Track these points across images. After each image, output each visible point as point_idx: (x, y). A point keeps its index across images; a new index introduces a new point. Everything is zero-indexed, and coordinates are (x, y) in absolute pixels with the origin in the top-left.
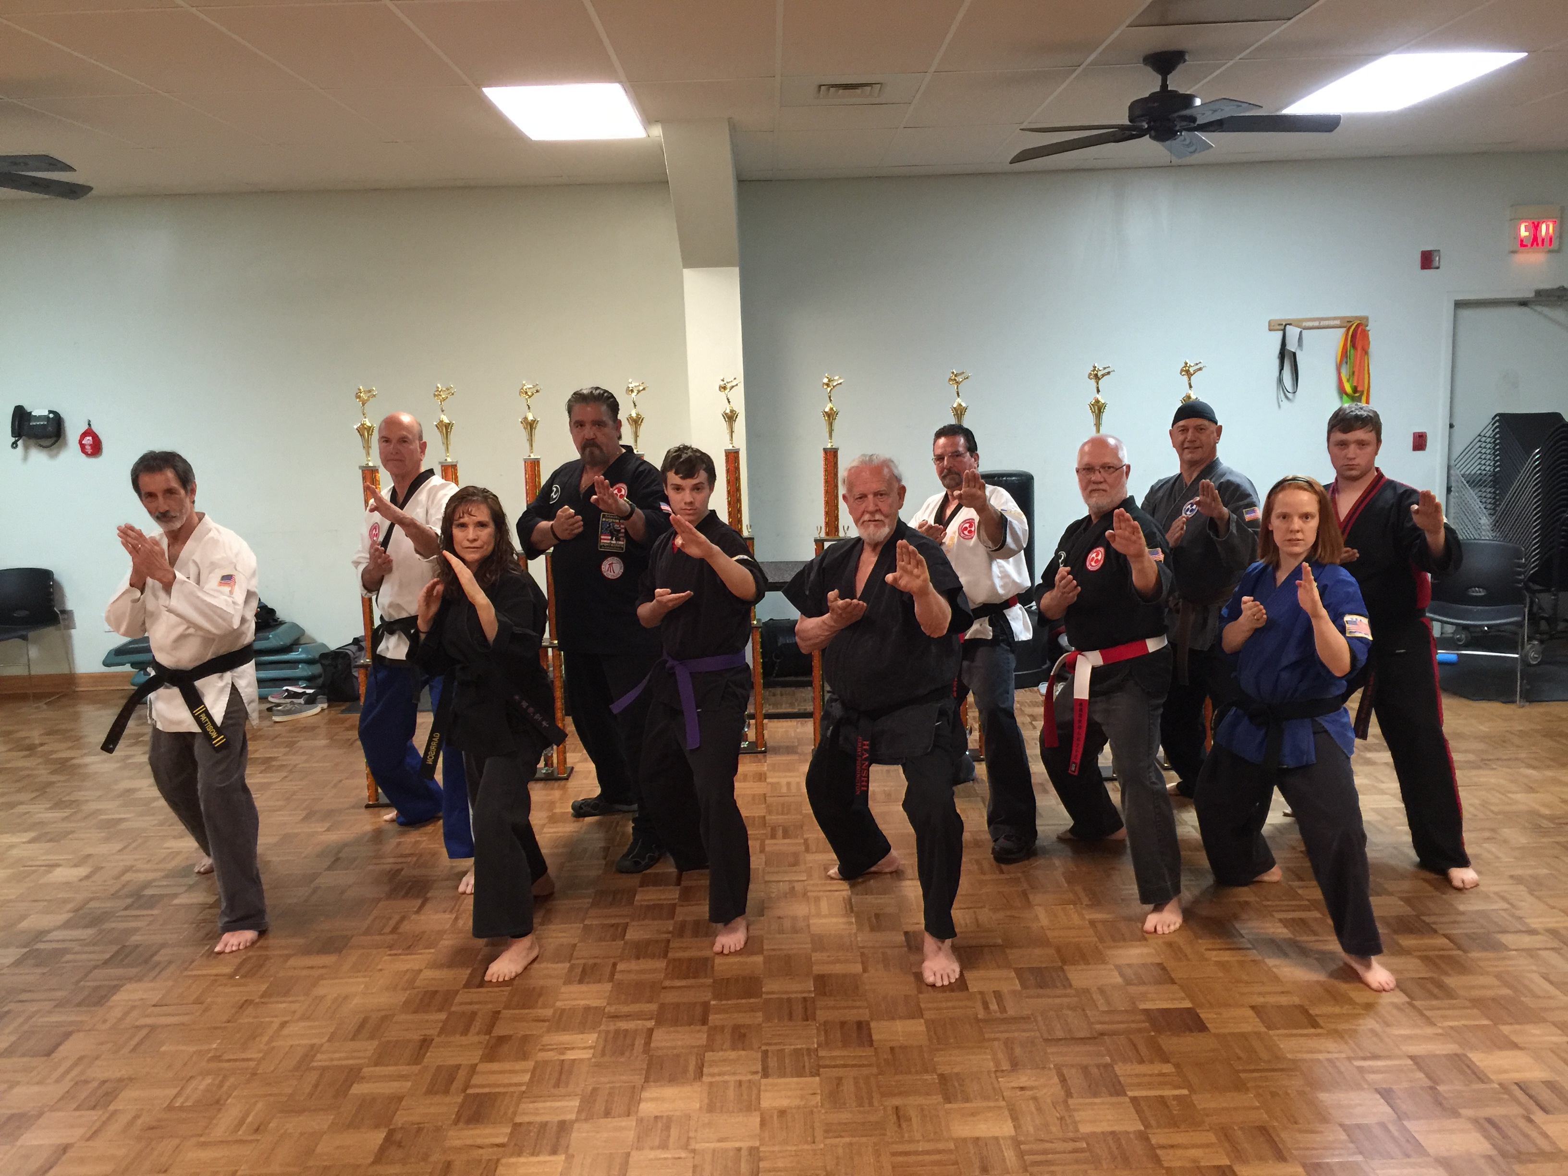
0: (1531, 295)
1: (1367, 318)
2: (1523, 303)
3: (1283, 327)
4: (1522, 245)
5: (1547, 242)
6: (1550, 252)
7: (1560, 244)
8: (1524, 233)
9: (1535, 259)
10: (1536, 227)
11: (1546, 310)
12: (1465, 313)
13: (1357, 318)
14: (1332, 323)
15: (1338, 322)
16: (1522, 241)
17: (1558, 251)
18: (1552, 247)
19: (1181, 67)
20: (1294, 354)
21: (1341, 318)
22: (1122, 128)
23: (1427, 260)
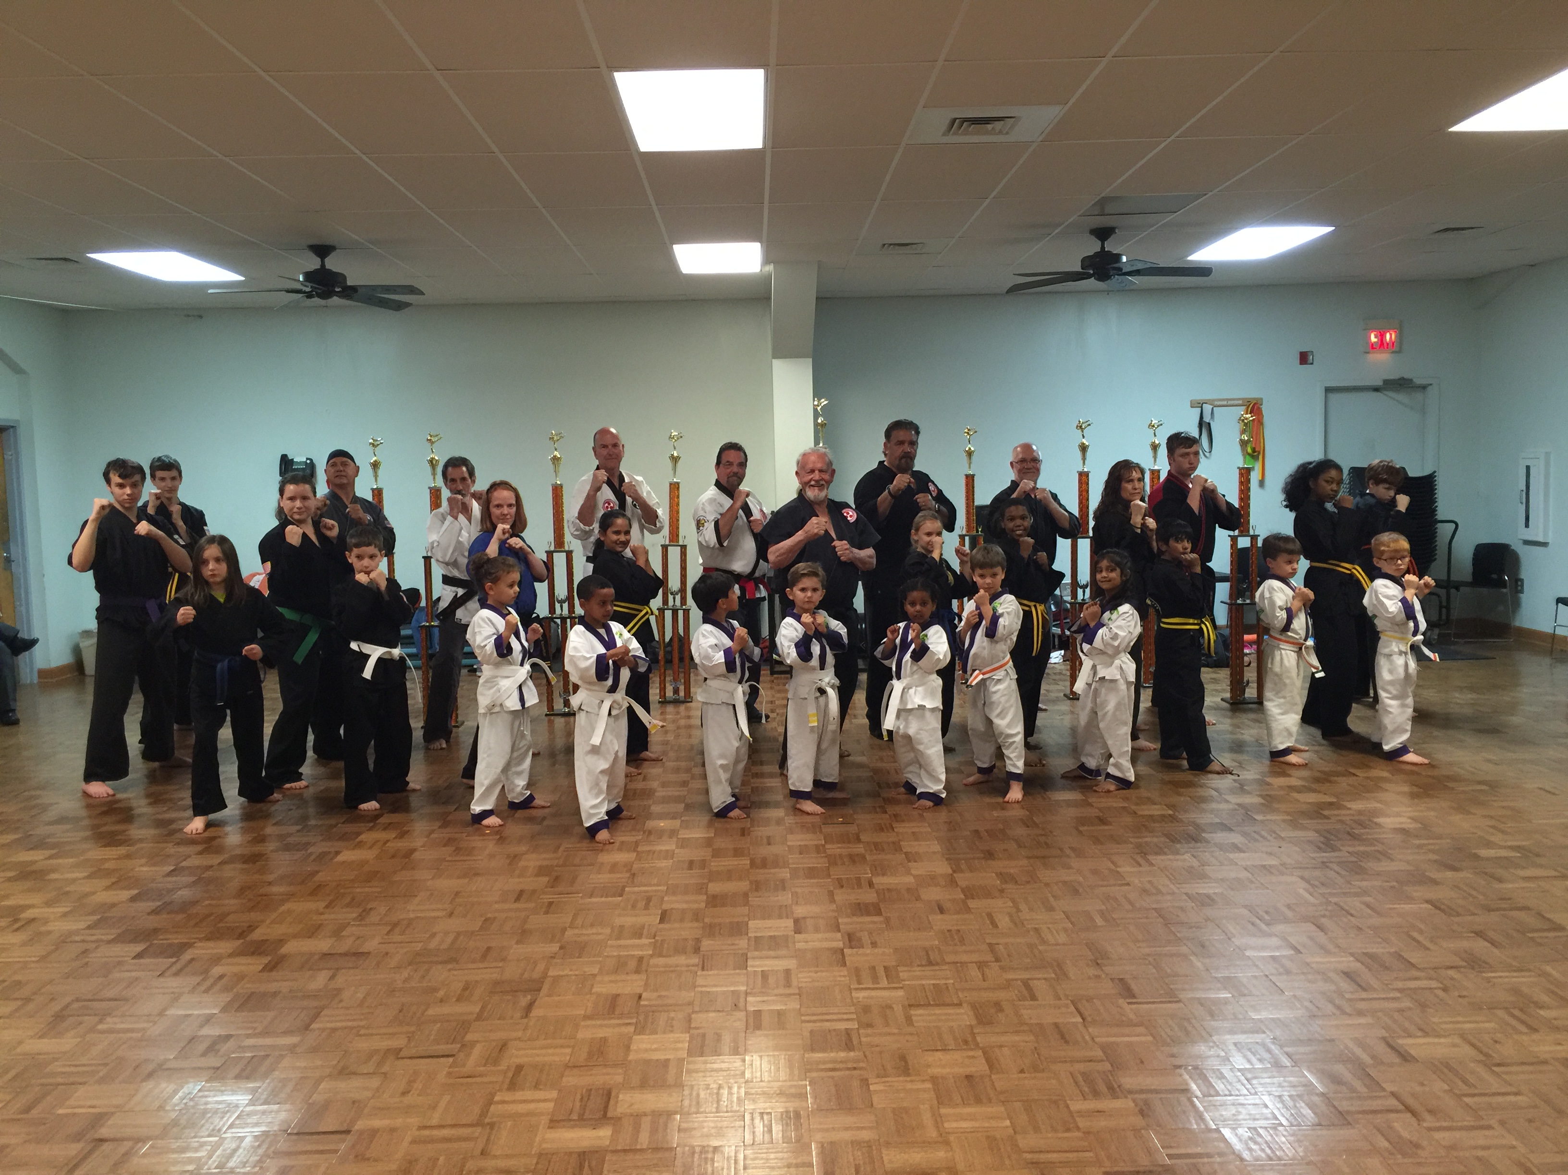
0: (1380, 383)
1: (1262, 399)
2: (1376, 389)
3: (1199, 404)
4: (1373, 348)
5: (1390, 345)
6: (1393, 352)
7: (1401, 347)
8: (1373, 339)
9: (1382, 357)
10: (1382, 336)
11: (1391, 394)
12: (1334, 397)
13: (1254, 399)
14: (1236, 402)
15: (1240, 402)
16: (1372, 345)
17: (1400, 352)
18: (1394, 350)
19: (1113, 237)
20: (1209, 424)
21: (1243, 399)
22: (1078, 273)
23: (1304, 358)
